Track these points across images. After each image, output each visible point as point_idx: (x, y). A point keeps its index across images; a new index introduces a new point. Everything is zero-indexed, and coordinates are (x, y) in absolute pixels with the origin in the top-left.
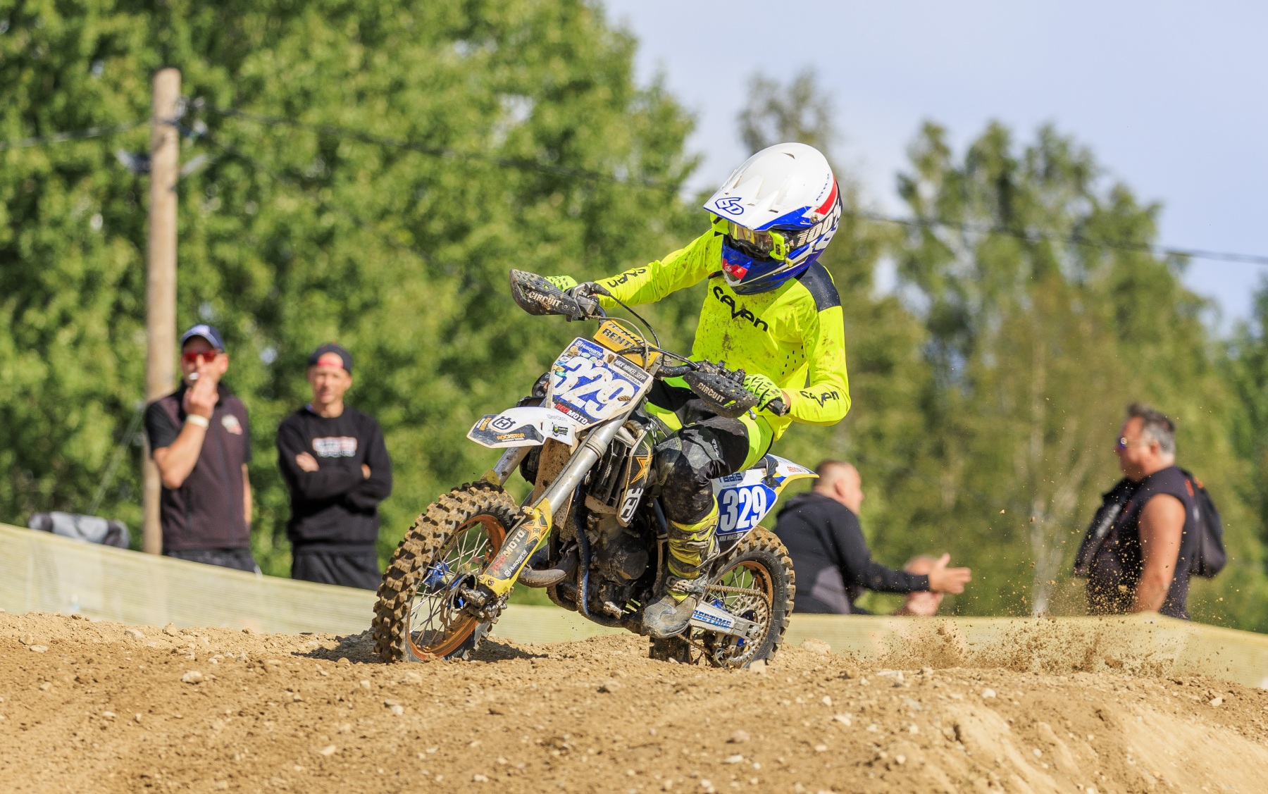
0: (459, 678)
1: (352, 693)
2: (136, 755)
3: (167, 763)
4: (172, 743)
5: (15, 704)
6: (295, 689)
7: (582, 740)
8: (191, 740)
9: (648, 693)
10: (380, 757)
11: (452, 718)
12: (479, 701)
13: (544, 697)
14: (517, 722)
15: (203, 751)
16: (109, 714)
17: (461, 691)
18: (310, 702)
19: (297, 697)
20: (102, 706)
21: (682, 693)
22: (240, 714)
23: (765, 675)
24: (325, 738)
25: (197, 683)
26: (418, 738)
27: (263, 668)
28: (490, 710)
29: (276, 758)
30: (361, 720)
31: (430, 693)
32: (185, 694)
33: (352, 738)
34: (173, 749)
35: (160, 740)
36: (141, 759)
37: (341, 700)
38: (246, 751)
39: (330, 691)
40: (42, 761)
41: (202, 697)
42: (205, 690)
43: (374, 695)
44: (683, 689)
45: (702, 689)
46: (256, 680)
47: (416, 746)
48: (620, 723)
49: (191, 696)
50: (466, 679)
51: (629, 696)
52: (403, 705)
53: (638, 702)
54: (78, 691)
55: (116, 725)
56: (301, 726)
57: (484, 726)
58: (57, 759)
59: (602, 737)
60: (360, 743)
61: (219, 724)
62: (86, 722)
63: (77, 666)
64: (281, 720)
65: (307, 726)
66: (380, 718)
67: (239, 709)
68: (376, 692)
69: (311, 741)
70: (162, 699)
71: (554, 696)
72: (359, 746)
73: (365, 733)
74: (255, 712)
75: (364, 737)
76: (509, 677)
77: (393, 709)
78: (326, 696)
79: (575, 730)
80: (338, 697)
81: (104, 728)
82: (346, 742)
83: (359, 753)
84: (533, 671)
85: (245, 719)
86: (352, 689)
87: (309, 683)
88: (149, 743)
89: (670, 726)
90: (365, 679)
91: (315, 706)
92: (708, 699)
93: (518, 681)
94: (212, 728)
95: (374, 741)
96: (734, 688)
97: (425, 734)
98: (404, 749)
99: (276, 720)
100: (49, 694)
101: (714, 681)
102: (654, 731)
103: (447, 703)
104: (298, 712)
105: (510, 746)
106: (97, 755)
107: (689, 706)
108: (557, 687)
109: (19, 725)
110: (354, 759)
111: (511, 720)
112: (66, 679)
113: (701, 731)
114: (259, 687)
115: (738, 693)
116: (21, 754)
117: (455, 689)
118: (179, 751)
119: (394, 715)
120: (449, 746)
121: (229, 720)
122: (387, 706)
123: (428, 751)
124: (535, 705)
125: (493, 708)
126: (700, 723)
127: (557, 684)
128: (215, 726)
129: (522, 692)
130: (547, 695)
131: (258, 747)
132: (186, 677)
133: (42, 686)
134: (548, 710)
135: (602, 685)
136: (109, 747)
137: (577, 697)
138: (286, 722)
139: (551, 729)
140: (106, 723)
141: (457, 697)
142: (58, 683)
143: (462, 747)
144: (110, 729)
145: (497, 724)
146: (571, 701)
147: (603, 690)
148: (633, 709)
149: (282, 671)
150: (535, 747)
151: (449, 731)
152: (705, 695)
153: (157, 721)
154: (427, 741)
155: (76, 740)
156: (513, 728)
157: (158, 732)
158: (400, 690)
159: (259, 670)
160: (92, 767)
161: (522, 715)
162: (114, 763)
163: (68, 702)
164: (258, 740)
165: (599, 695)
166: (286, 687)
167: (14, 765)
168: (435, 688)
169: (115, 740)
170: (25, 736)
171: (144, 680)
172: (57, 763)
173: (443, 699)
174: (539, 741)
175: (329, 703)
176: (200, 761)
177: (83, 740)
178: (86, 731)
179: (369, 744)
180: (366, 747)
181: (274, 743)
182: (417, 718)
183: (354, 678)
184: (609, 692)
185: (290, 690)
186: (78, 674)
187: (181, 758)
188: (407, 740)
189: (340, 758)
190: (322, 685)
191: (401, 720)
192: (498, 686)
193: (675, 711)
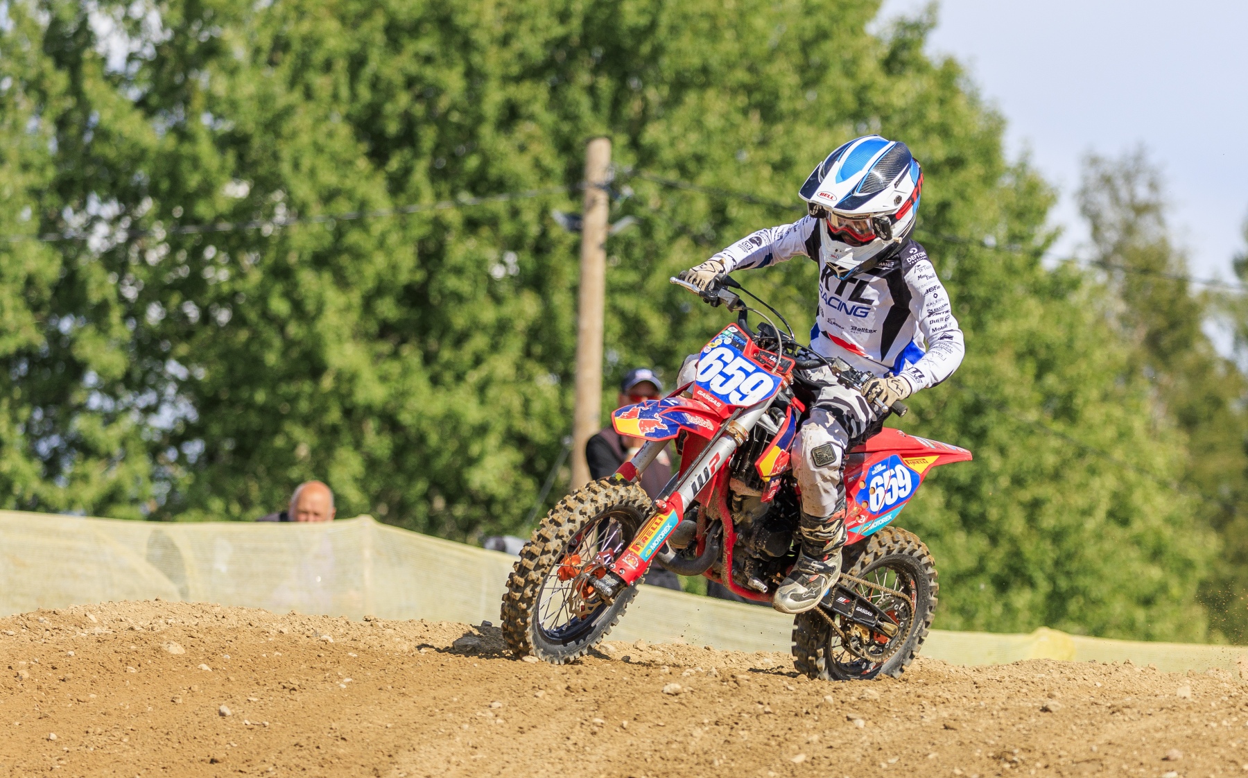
0: (912, 695)
1: (817, 707)
2: (624, 759)
3: (652, 767)
4: (657, 749)
5: (513, 709)
6: (765, 702)
7: (1030, 755)
8: (674, 746)
9: (1086, 713)
10: (845, 766)
11: (910, 732)
12: (934, 717)
13: (992, 715)
14: (970, 737)
15: (684, 756)
16: (598, 721)
17: (915, 708)
18: (779, 714)
19: (768, 709)
20: (592, 713)
21: (1118, 714)
22: (717, 723)
23: (1191, 700)
24: (795, 747)
25: (677, 694)
26: (880, 749)
27: (735, 682)
28: (944, 725)
29: (751, 764)
30: (827, 732)
31: (888, 708)
32: (666, 704)
33: (820, 747)
34: (658, 754)
35: (646, 745)
36: (629, 762)
37: (807, 713)
38: (724, 757)
39: (797, 705)
40: (539, 761)
41: (682, 707)
42: (684, 701)
43: (837, 709)
44: (1119, 711)
45: (1135, 710)
46: (730, 693)
47: (878, 756)
48: (1064, 740)
49: (672, 706)
50: (919, 696)
51: (1070, 715)
52: (864, 718)
53: (1078, 722)
54: (569, 699)
55: (605, 731)
56: (773, 736)
57: (940, 739)
58: (552, 760)
59: (1048, 752)
60: (827, 752)
61: (698, 732)
62: (578, 727)
63: (568, 676)
64: (754, 730)
65: (778, 736)
66: (844, 730)
67: (715, 719)
68: (839, 707)
69: (783, 750)
70: (645, 708)
71: (1001, 714)
72: (827, 755)
73: (831, 744)
74: (730, 722)
75: (831, 747)
76: (956, 696)
77: (856, 722)
78: (793, 709)
79: (1023, 745)
80: (804, 710)
81: (594, 733)
82: (814, 751)
83: (827, 762)
84: (977, 690)
85: (721, 728)
86: (817, 703)
87: (777, 697)
88: (635, 747)
89: (1110, 744)
90: (828, 694)
91: (784, 718)
92: (1142, 719)
93: (964, 699)
94: (692, 735)
95: (839, 751)
96: (1164, 710)
97: (886, 746)
98: (868, 759)
99: (750, 730)
100: (543, 701)
101: (1146, 703)
102: (1095, 748)
103: (903, 718)
104: (769, 723)
105: (964, 759)
106: (589, 757)
107: (1125, 726)
108: (1003, 706)
109: (517, 729)
110: (823, 767)
111: (964, 735)
112: (558, 688)
113: (1138, 749)
114: (732, 699)
115: (1168, 715)
116: (520, 754)
117: (910, 705)
118: (663, 756)
119: (857, 728)
120: (909, 757)
121: (707, 729)
122: (849, 719)
123: (890, 761)
124: (984, 722)
125: (947, 724)
126: (1136, 742)
127: (1003, 703)
128: (695, 734)
129: (972, 710)
130: (995, 713)
131: (735, 754)
132: (667, 689)
133: (537, 694)
134: (997, 727)
135: (1044, 705)
136: (600, 750)
137: (1022, 715)
138: (758, 732)
139: (1001, 743)
140: (596, 729)
141: (912, 713)
142: (551, 691)
143: (920, 759)
144: (600, 734)
145: (950, 740)
146: (1017, 719)
147: (1045, 710)
148: (1074, 728)
149: (753, 685)
150: (987, 760)
151: (908, 743)
152: (1139, 716)
153: (642, 728)
154: (888, 753)
155: (569, 743)
156: (966, 742)
157: (643, 738)
158: (859, 705)
159: (732, 683)
160: (585, 769)
161: (973, 730)
162: (604, 765)
163: (560, 709)
164: (735, 748)
165: (1042, 714)
166: (757, 700)
167: (514, 765)
168: (892, 704)
169: (605, 745)
170: (522, 738)
171: (629, 690)
172: (553, 764)
173: (899, 714)
174: (991, 754)
175: (796, 715)
176: (683, 765)
177: (576, 744)
178: (579, 735)
179: (835, 754)
180: (833, 756)
181: (749, 751)
182: (877, 731)
183: (818, 693)
184: (1051, 711)
185: (760, 703)
186: (569, 684)
187: (665, 762)
188: (870, 751)
189: (809, 766)
190: (789, 699)
191: (863, 733)
192: (947, 704)
193: (1113, 730)
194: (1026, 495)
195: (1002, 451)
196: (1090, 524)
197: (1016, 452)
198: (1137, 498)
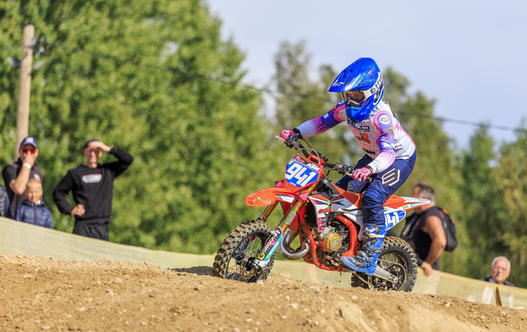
1: (93, 286)
3: (15, 312)
6: (70, 283)
7: (187, 310)
8: (26, 303)
9: (215, 291)
10: (103, 313)
11: (134, 298)
12: (145, 292)
14: (160, 301)
15: (30, 307)
17: (138, 287)
18: (75, 289)
19: (70, 286)
21: (229, 292)
22: (47, 293)
24: (81, 304)
25: (29, 279)
26: (119, 306)
28: (149, 296)
29: (60, 311)
30: (96, 297)
31: (125, 287)
33: (92, 304)
34: (18, 306)
37: (88, 288)
38: (48, 308)
39: (84, 285)
43: (102, 287)
45: (237, 290)
47: (118, 309)
48: (202, 303)
50: (140, 282)
51: (207, 292)
52: (114, 292)
53: (210, 295)
56: (71, 299)
57: (147, 302)
59: (195, 309)
64: (63, 296)
65: (74, 299)
66: (104, 296)
67: (46, 290)
69: (75, 305)
71: (176, 291)
72: (95, 308)
73: (97, 303)
74: (53, 292)
77: (110, 293)
78: (82, 287)
79: (184, 305)
82: (89, 306)
83: (95, 311)
85: (48, 295)
86: (93, 284)
90: (98, 280)
91: (77, 291)
92: (239, 295)
93: (161, 284)
94: (34, 298)
95: (101, 306)
96: (250, 291)
97: (122, 305)
98: (113, 310)
99: (61, 296)
101: (242, 287)
102: (216, 307)
103: (132, 292)
104: (70, 293)
105: (157, 311)
107: (231, 298)
110: (93, 313)
111: (158, 300)
113: (235, 308)
115: (252, 293)
117: (135, 286)
118: (21, 307)
119: (110, 296)
120: (132, 310)
121: (42, 295)
122: (107, 292)
123: (123, 311)
124: (168, 295)
125: (151, 295)
126: (235, 305)
127: (178, 286)
128: (36, 297)
129: (164, 289)
130: (173, 290)
131: (53, 307)
132: (26, 276)
134: (173, 296)
137: (185, 292)
138: (65, 297)
139: (174, 304)
141: (136, 290)
143: (137, 311)
145: (152, 302)
146: (183, 293)
147: (196, 289)
148: (208, 298)
150: (167, 312)
151: (132, 303)
152: (238, 293)
154: (123, 308)
156: (158, 303)
158: (113, 285)
161: (162, 298)
164: (53, 304)
165: (194, 291)
168: (127, 285)
171: (8, 277)
173: (130, 290)
174: (169, 309)
175: (83, 290)
176: (29, 311)
179: (99, 308)
181: (60, 305)
182: (119, 297)
183: (94, 280)
184: (198, 290)
185: (67, 283)
187: (21, 310)
188: (115, 306)
189: (87, 313)
190: (81, 282)
191: (112, 298)
192: (153, 286)
193: (225, 299)
194: (228, 192)
195: (219, 171)
197: (225, 173)
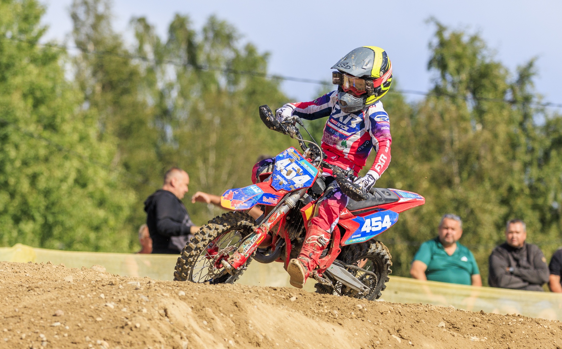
21: (32, 291)
89: (25, 307)
193: (28, 300)
194: (30, 171)
195: (17, 147)
196: (64, 187)
197: (24, 147)
198: (90, 172)
